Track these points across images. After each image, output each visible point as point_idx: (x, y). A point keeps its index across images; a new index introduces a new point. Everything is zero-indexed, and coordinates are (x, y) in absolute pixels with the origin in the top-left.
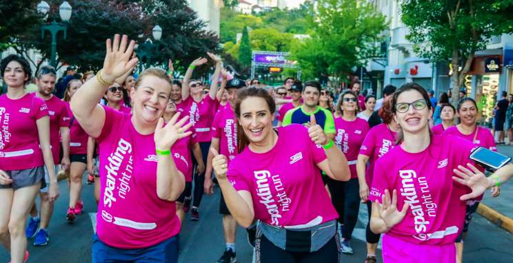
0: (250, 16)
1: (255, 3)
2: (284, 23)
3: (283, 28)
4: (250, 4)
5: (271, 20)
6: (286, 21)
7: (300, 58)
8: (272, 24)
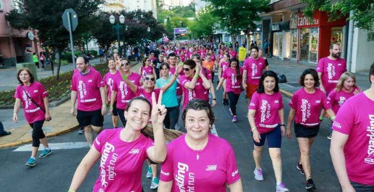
0: (169, 11)
1: (170, 5)
2: (183, 13)
3: (183, 15)
4: (167, 5)
5: (177, 12)
6: (184, 12)
7: (192, 31)
8: (178, 14)
